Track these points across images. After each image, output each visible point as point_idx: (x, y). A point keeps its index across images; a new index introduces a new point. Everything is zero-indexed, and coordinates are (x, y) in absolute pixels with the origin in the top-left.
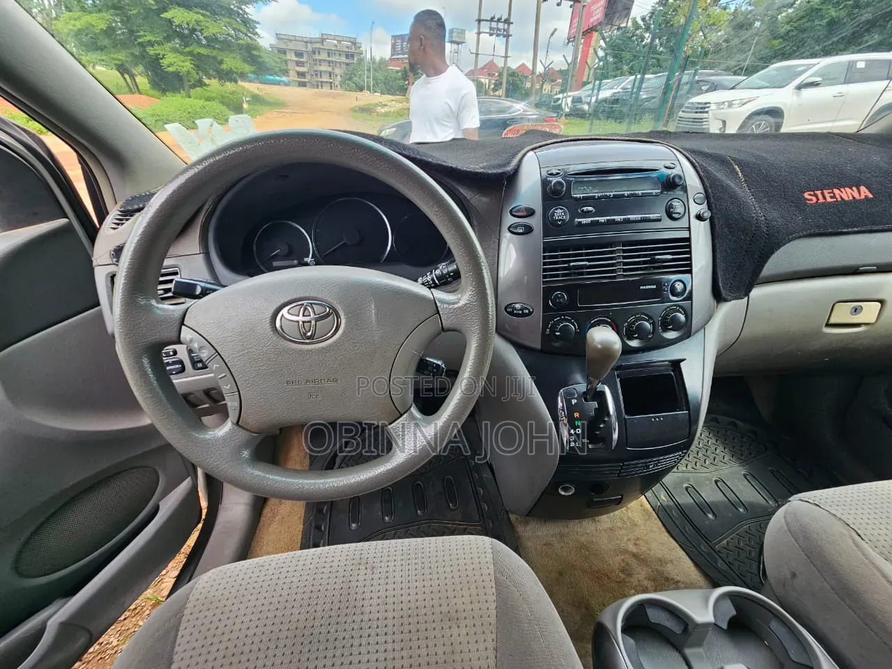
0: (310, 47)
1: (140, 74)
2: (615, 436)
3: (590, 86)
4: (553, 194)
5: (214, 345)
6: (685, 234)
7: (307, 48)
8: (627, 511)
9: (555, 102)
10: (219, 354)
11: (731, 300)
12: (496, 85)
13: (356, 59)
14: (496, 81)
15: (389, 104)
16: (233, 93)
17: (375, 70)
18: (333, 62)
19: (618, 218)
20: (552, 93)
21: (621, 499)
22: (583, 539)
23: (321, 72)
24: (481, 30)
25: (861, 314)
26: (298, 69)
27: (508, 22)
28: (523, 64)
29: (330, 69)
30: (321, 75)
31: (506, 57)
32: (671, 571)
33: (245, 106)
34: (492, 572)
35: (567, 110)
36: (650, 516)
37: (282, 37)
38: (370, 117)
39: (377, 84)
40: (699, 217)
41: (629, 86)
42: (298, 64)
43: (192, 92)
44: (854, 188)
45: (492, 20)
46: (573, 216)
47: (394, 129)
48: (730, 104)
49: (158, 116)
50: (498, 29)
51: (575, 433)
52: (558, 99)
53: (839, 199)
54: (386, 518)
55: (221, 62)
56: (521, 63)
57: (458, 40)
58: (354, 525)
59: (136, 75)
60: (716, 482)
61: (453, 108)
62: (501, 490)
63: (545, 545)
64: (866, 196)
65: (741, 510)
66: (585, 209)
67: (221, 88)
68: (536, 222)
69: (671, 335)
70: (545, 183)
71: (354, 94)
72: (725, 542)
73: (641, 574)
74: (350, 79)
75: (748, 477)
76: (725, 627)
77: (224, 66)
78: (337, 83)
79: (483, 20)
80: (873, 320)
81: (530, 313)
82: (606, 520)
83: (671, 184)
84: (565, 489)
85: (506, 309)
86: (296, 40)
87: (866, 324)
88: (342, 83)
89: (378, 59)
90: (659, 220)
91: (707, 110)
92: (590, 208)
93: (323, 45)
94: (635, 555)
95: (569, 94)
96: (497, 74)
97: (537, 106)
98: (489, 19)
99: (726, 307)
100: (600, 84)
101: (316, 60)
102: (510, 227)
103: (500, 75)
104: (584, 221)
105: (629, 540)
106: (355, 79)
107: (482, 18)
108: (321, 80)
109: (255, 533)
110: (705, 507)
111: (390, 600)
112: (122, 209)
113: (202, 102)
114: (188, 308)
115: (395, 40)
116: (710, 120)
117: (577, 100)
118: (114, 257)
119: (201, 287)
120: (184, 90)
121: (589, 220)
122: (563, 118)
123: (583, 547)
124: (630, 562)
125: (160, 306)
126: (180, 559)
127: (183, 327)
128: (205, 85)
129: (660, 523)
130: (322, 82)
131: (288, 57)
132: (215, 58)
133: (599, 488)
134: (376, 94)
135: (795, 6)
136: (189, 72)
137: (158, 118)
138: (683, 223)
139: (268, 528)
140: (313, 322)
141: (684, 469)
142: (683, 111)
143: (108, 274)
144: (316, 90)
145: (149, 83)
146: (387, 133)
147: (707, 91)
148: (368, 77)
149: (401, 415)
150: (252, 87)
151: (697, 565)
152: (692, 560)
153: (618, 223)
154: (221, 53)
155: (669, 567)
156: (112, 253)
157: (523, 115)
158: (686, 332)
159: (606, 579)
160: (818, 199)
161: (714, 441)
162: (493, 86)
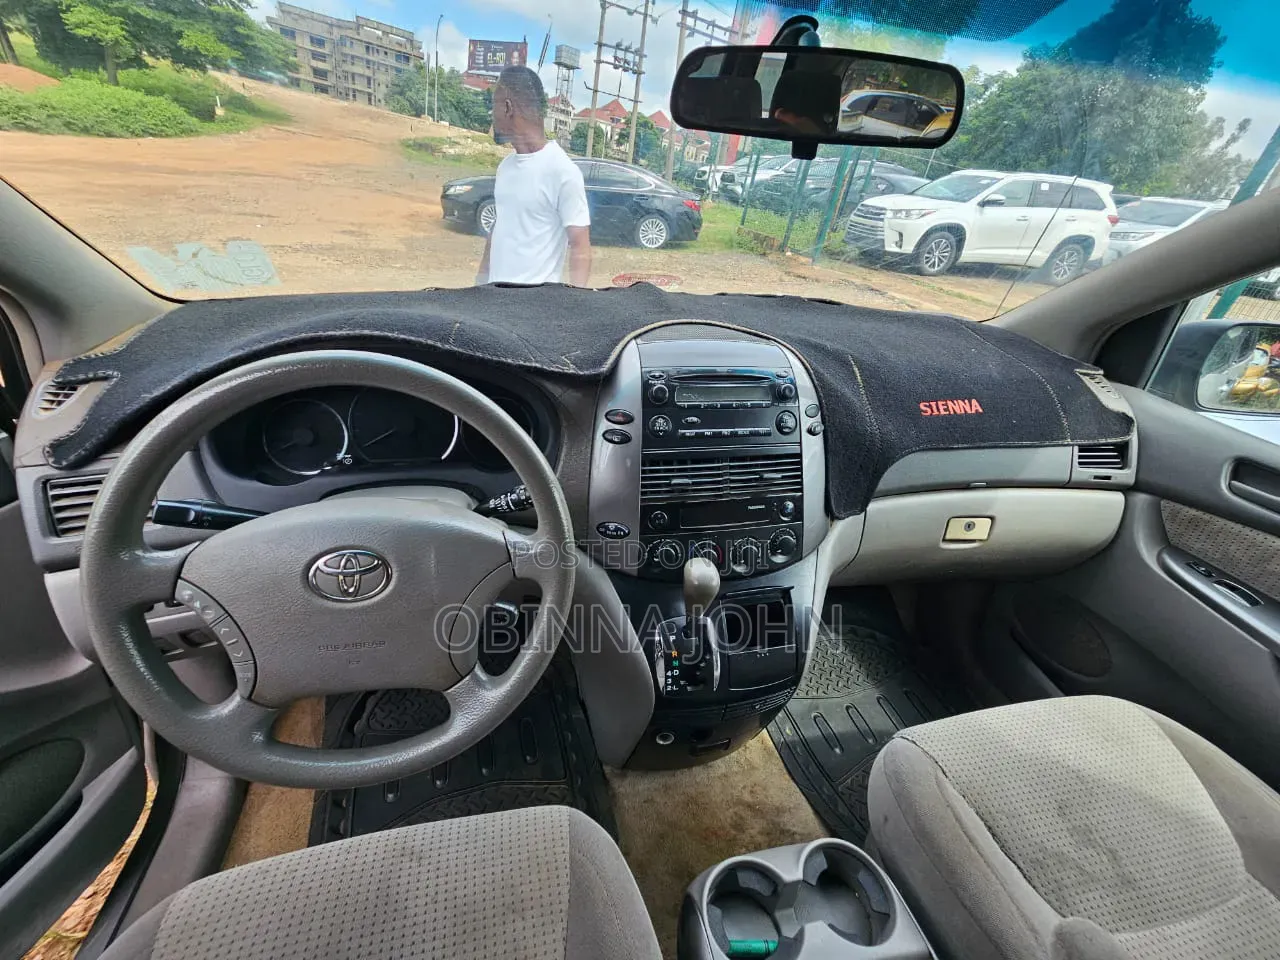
0: (336, 33)
1: (18, 30)
2: (717, 673)
3: (746, 160)
4: (654, 400)
5: (224, 604)
6: (795, 449)
7: (331, 34)
8: (745, 751)
9: (699, 176)
10: (229, 615)
11: (844, 518)
12: (622, 136)
13: (411, 64)
14: (623, 129)
15: (463, 142)
16: (198, 86)
17: (442, 86)
18: (374, 63)
19: (725, 431)
20: (697, 162)
21: (730, 741)
22: (692, 791)
23: (353, 75)
24: (602, 58)
25: (975, 530)
26: (315, 63)
27: (639, 53)
28: (660, 113)
29: (368, 73)
30: (353, 79)
31: (636, 102)
32: (789, 822)
33: (220, 111)
34: (567, 850)
35: (715, 189)
36: (770, 754)
37: (287, 9)
38: (430, 158)
39: (445, 107)
40: (811, 432)
41: (794, 170)
42: (316, 56)
43: (121, 75)
44: (966, 401)
45: (618, 46)
46: (678, 425)
47: (469, 187)
48: (908, 213)
49: (54, 108)
50: (626, 62)
51: (673, 675)
52: (704, 173)
53: (952, 413)
54: (438, 783)
55: (179, 35)
56: (657, 110)
57: (568, 62)
58: (390, 796)
59: (10, 30)
60: (848, 708)
61: (551, 200)
62: (594, 736)
63: (645, 802)
64: (977, 411)
65: (870, 741)
66: (689, 419)
67: (174, 75)
68: (635, 430)
69: (779, 559)
70: (646, 386)
71: (405, 118)
72: (849, 781)
73: (755, 827)
74: (401, 93)
75: (881, 701)
76: (814, 883)
77: (183, 43)
78: (380, 96)
79: (605, 45)
80: (985, 537)
81: (626, 535)
82: (720, 765)
83: (783, 395)
84: (664, 738)
85: (598, 528)
86: (313, 19)
87: (981, 540)
88: (388, 99)
89: (447, 69)
90: (768, 434)
91: (882, 216)
92: (695, 419)
93: (358, 34)
94: (749, 806)
95: (719, 167)
96: (623, 121)
97: (676, 177)
98: (614, 44)
99: (839, 526)
100: (758, 159)
101: (345, 55)
102: (606, 432)
103: (628, 122)
104: (689, 432)
105: (744, 787)
106: (409, 94)
107: (604, 42)
108: (353, 87)
109: (238, 819)
110: (832, 740)
111: (441, 897)
112: (60, 380)
113: (139, 96)
114: (186, 557)
115: (475, 48)
116: (886, 230)
117: (727, 178)
118: (49, 456)
119: (196, 512)
120: (105, 68)
121: (694, 432)
122: (710, 200)
123: (691, 801)
124: (744, 815)
125: (148, 555)
126: (112, 871)
127: (180, 581)
128: (147, 66)
129: (782, 764)
130: (354, 91)
131: (299, 41)
132: (167, 28)
133: (702, 734)
134: (442, 122)
135: (985, 96)
136: (117, 42)
137: (52, 112)
138: (795, 437)
139: (259, 810)
140: (357, 577)
141: (815, 694)
142: (855, 215)
143: (39, 479)
144: (346, 104)
145: (37, 47)
146: (457, 192)
147: (883, 193)
148: (430, 95)
149: (463, 678)
150: (232, 81)
151: (817, 812)
152: (812, 805)
153: (725, 436)
154: (180, 20)
155: (786, 818)
156: (48, 449)
157: (655, 192)
158: (796, 554)
159: (714, 838)
160: (932, 411)
161: (850, 658)
162: (617, 137)
